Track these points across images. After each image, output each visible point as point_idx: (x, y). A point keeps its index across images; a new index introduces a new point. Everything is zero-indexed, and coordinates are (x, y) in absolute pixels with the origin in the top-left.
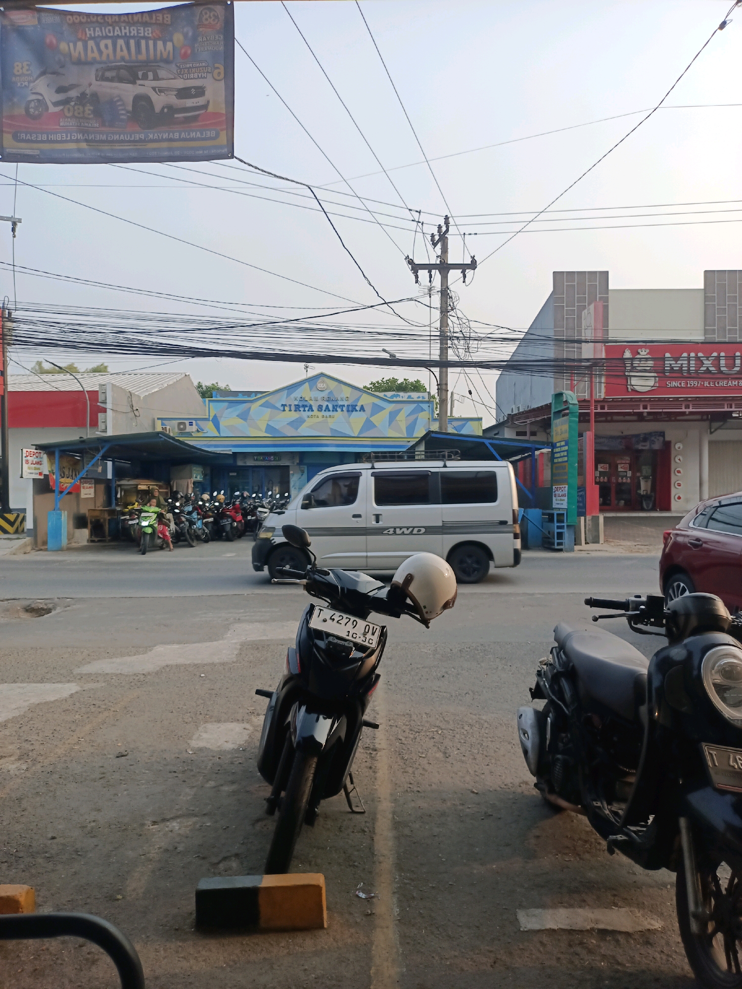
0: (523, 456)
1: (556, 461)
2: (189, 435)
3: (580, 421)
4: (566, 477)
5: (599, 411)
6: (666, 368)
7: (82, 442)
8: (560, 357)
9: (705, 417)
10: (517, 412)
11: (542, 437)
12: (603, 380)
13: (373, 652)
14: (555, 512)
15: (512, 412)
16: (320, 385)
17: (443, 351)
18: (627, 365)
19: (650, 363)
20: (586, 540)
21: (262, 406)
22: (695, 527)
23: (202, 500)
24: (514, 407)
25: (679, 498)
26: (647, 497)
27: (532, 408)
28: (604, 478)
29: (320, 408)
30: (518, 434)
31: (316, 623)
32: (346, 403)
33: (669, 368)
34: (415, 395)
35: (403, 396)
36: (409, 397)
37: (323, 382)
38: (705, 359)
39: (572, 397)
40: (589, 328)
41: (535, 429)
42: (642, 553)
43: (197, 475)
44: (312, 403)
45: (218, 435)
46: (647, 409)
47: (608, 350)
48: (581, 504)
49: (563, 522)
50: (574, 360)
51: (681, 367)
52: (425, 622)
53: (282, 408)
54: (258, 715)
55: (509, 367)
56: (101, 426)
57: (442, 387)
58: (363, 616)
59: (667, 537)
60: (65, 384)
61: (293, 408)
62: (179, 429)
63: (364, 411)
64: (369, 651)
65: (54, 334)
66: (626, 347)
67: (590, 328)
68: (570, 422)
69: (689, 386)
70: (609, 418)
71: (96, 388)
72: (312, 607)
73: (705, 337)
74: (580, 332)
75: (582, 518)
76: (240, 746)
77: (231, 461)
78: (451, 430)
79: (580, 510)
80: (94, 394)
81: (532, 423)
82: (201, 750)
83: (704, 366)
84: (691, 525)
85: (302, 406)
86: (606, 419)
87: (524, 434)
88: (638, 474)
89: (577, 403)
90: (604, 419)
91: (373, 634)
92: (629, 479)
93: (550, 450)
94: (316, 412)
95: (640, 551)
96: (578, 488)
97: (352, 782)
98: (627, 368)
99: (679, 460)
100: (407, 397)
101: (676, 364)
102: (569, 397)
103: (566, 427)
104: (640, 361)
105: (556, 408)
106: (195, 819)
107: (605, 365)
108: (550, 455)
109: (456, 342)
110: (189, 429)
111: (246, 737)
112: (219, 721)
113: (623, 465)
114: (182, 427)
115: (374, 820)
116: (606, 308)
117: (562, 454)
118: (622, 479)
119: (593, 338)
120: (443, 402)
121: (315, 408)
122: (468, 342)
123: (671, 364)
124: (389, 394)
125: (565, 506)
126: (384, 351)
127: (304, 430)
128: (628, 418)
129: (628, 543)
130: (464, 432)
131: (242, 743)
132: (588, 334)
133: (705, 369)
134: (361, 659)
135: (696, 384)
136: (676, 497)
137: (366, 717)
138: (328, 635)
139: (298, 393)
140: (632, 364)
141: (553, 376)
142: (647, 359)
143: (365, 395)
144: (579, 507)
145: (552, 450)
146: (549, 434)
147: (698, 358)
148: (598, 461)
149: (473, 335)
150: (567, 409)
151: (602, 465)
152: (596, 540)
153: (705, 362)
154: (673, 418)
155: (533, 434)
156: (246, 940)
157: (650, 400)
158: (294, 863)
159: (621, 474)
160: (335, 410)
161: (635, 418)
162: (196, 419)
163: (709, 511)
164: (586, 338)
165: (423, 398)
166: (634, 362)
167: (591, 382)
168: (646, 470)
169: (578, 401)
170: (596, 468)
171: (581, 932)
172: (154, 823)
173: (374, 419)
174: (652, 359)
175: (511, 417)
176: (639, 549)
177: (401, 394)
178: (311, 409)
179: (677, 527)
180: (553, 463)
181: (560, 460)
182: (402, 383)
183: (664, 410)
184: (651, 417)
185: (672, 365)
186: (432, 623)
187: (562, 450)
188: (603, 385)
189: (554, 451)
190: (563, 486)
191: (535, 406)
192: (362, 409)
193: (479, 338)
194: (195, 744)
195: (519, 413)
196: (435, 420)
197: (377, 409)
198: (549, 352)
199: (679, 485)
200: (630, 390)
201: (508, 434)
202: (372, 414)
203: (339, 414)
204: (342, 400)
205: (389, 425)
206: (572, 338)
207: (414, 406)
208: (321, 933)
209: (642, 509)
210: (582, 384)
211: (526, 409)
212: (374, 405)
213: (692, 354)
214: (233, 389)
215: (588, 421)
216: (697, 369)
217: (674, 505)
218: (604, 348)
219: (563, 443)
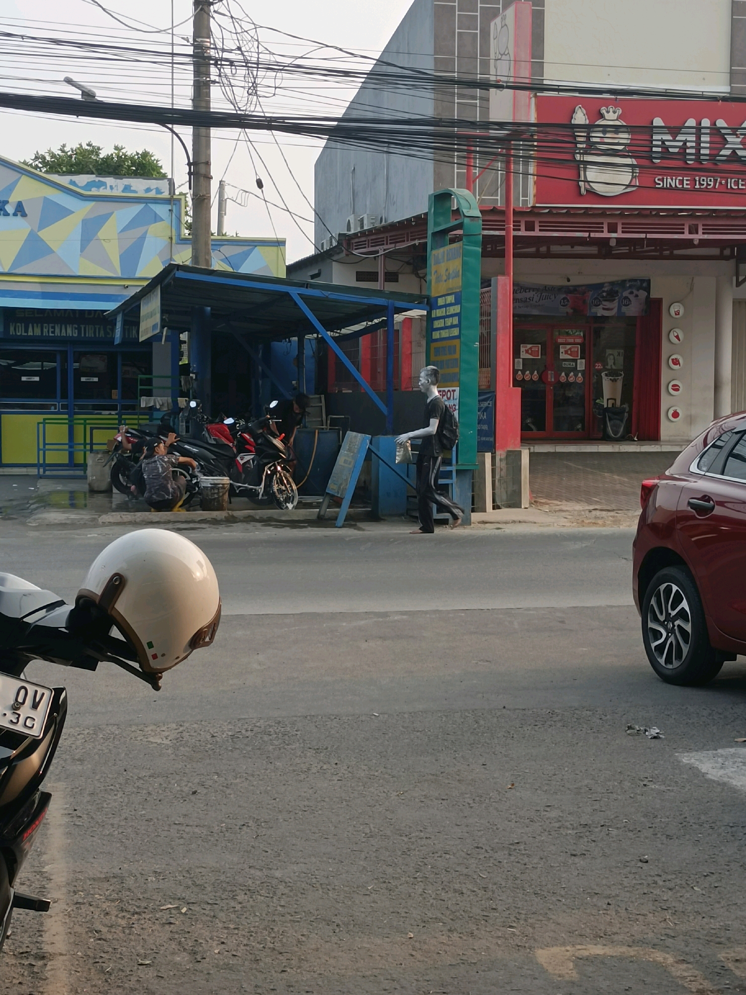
0: (370, 323)
1: (436, 335)
3: (485, 254)
4: (457, 370)
5: (523, 233)
6: (654, 149)
8: (445, 116)
9: (727, 252)
10: (359, 230)
11: (406, 285)
12: (532, 169)
13: (35, 744)
15: (349, 229)
17: (201, 88)
18: (579, 139)
19: (624, 137)
20: (494, 501)
22: (703, 473)
24: (351, 218)
25: (676, 415)
26: (614, 412)
27: (390, 221)
28: (532, 373)
30: (361, 276)
33: (660, 149)
34: (139, 186)
35: (113, 185)
36: (127, 188)
38: (729, 131)
39: (469, 202)
40: (504, 57)
41: (393, 267)
42: (604, 525)
46: (616, 232)
47: (541, 105)
48: (485, 427)
49: (450, 464)
50: (473, 124)
51: (684, 147)
57: (199, 171)
59: (648, 492)
63: (24, 215)
66: (577, 100)
67: (507, 58)
68: (466, 254)
69: (697, 186)
70: (543, 249)
73: (732, 88)
74: (485, 64)
75: (488, 456)
78: (217, 265)
79: (483, 439)
81: (386, 256)
83: (727, 146)
84: (694, 468)
86: (538, 250)
87: (372, 276)
88: (599, 366)
89: (479, 215)
90: (532, 250)
91: (35, 706)
92: (580, 375)
93: (425, 313)
95: (600, 522)
96: (480, 394)
98: (579, 146)
99: (677, 337)
100: (121, 188)
101: (674, 140)
102: (462, 201)
103: (456, 265)
104: (604, 132)
105: (436, 224)
107: (536, 137)
108: (425, 324)
109: (227, 70)
113: (568, 347)
116: (538, 19)
117: (449, 322)
118: (567, 375)
119: (512, 80)
120: (201, 201)
122: (255, 73)
123: (663, 142)
124: (83, 179)
126: (69, 81)
128: (579, 249)
129: (578, 507)
130: (246, 269)
132: (500, 70)
133: (728, 152)
134: (7, 762)
135: (712, 183)
136: (671, 412)
140: (588, 137)
141: (431, 156)
142: (617, 129)
143: (24, 179)
144: (480, 433)
145: (429, 313)
146: (423, 278)
147: (715, 131)
148: (519, 339)
149: (264, 58)
150: (460, 226)
151: (529, 346)
152: (514, 503)
153: (730, 139)
154: (667, 253)
155: (391, 277)
157: (622, 213)
159: (566, 365)
161: (594, 250)
163: (728, 440)
164: (499, 78)
165: (158, 191)
166: (593, 135)
167: (508, 172)
168: (614, 358)
169: (481, 212)
170: (516, 353)
173: (45, 234)
174: (629, 129)
175: (347, 241)
176: (596, 518)
177: (110, 181)
179: (667, 473)
180: (430, 340)
181: (445, 334)
182: (109, 158)
183: (649, 236)
184: (624, 250)
185: (667, 143)
187: (448, 311)
188: (531, 180)
189: (433, 316)
190: (451, 389)
191: (396, 217)
192: (20, 210)
193: (277, 64)
195: (363, 233)
196: (184, 241)
197: (53, 213)
199: (676, 388)
200: (583, 191)
201: (340, 276)
202: (45, 222)
205: (82, 251)
206: (469, 77)
207: (138, 208)
209: (606, 438)
210: (490, 176)
211: (378, 225)
212: (49, 203)
213: (706, 122)
215: (502, 254)
216: (715, 152)
217: (667, 429)
218: (533, 99)
219: (450, 299)
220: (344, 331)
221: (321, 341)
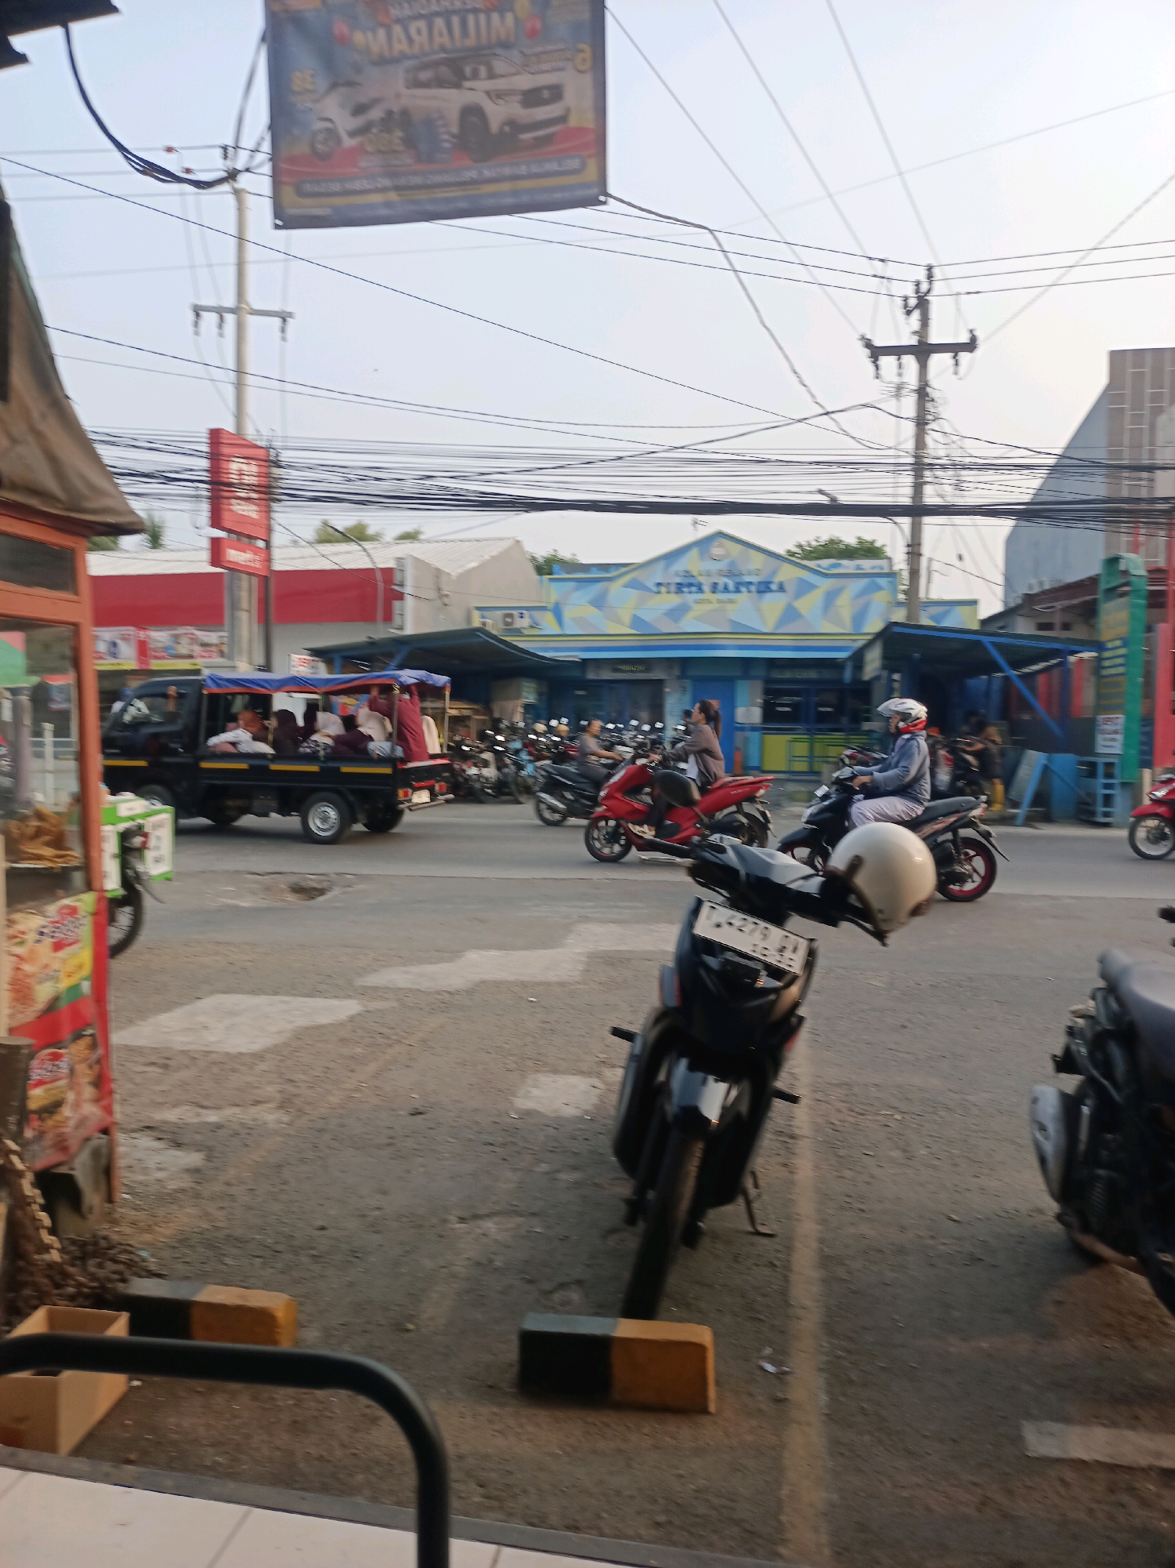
0: (1049, 663)
1: (1105, 672)
2: (518, 632)
3: (1151, 606)
4: (1121, 701)
7: (372, 644)
8: (1115, 495)
10: (1039, 590)
11: (1079, 632)
14: (1101, 760)
15: (1031, 590)
16: (716, 551)
17: (918, 487)
21: (626, 586)
23: (536, 733)
24: (1033, 581)
27: (1066, 582)
29: (714, 588)
30: (1042, 626)
31: (704, 928)
32: (754, 579)
34: (867, 565)
35: (848, 566)
36: (858, 567)
37: (721, 546)
39: (1136, 564)
40: (1170, 445)
41: (1068, 618)
43: (529, 694)
44: (701, 579)
45: (558, 631)
48: (1145, 748)
49: (1114, 777)
50: (1139, 500)
52: (880, 935)
53: (655, 589)
54: (613, 1066)
55: (1026, 513)
56: (397, 620)
57: (914, 551)
58: (779, 920)
60: (349, 558)
61: (673, 588)
62: (507, 624)
63: (784, 591)
64: (787, 978)
65: (334, 483)
68: (1132, 606)
71: (391, 564)
72: (699, 903)
74: (1152, 453)
75: (1147, 771)
76: (587, 1112)
77: (576, 673)
78: (925, 621)
79: (1143, 757)
80: (388, 573)
81: (1064, 609)
82: (529, 1113)
85: (687, 585)
87: (1047, 626)
89: (1145, 574)
91: (795, 951)
93: (1095, 654)
94: (708, 595)
96: (1142, 720)
97: (756, 1186)
100: (854, 567)
102: (1131, 564)
103: (1124, 615)
105: (1107, 582)
106: (520, 1220)
108: (1095, 663)
109: (938, 472)
110: (520, 623)
111: (595, 1100)
112: (555, 1071)
114: (509, 620)
115: (789, 1248)
117: (1116, 661)
120: (914, 573)
121: (706, 588)
122: (959, 472)
124: (826, 562)
125: (1117, 749)
126: (821, 492)
127: (689, 624)
130: (948, 623)
131: (589, 1108)
132: (1166, 456)
134: (776, 991)
137: (780, 1084)
138: (726, 948)
139: (681, 565)
141: (1104, 528)
143: (786, 566)
144: (1143, 753)
145: (1100, 654)
146: (1093, 626)
149: (967, 460)
150: (1127, 584)
155: (1066, 627)
156: (592, 1417)
158: (665, 1303)
160: (737, 591)
162: (528, 608)
164: (1164, 462)
165: (881, 568)
169: (1149, 571)
171: (1129, 1469)
172: (462, 1220)
173: (798, 604)
175: (1030, 599)
177: (844, 562)
178: (700, 590)
180: (1099, 677)
181: (1112, 671)
182: (851, 546)
186: (892, 938)
187: (1115, 653)
189: (1102, 657)
190: (1116, 716)
191: (1071, 579)
193: (977, 465)
194: (522, 1103)
195: (1044, 593)
196: (900, 604)
197: (805, 588)
198: (1096, 487)
201: (1023, 627)
202: (797, 597)
203: (743, 598)
204: (750, 573)
205: (824, 614)
206: (1137, 463)
207: (864, 582)
208: (705, 1419)
210: (1153, 542)
211: (1055, 585)
212: (802, 581)
214: (584, 562)
215: (1164, 605)
219: (1118, 643)
220: (1026, 670)
221: (1007, 679)
